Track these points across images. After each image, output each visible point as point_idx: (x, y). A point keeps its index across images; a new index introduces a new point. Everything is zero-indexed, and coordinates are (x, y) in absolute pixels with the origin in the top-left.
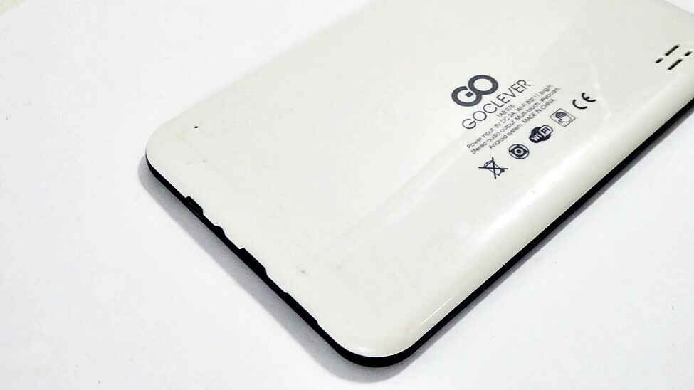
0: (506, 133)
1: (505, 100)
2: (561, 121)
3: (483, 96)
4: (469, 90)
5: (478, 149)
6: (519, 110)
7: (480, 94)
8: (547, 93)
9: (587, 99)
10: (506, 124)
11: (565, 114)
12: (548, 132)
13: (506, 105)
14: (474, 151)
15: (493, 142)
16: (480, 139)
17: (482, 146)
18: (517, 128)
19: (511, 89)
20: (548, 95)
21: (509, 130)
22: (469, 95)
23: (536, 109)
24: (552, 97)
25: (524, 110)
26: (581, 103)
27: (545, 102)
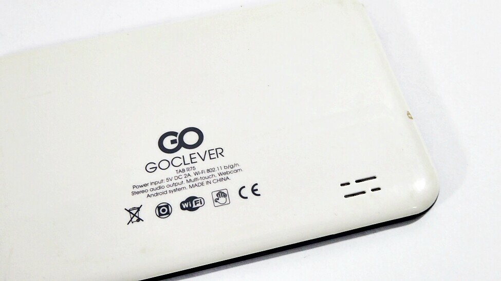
0: (168, 189)
1: (193, 160)
2: (216, 201)
3: (182, 148)
4: (177, 138)
5: (138, 193)
6: (196, 174)
7: (182, 144)
8: (229, 170)
9: (253, 191)
10: (175, 182)
11: (225, 195)
12: (198, 205)
13: (192, 165)
14: (134, 193)
15: (154, 192)
16: (146, 185)
17: (143, 192)
18: (179, 190)
19: (207, 152)
20: (234, 168)
21: (174, 188)
22: (173, 142)
23: (209, 180)
24: (229, 176)
25: (198, 176)
26: (247, 192)
27: (221, 177)
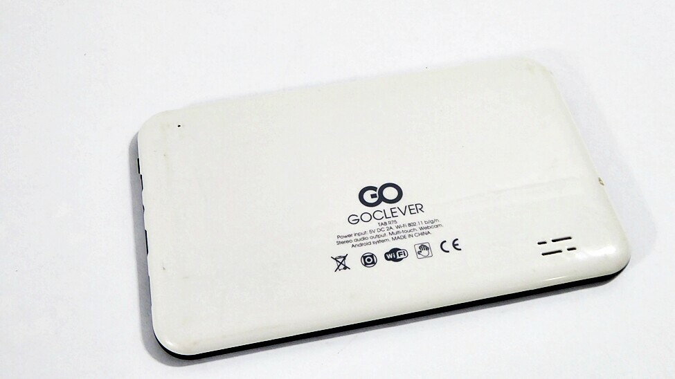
0: (372, 241)
1: (394, 214)
2: (419, 253)
3: (383, 202)
4: (377, 193)
5: (343, 243)
6: (398, 227)
7: (382, 199)
8: (430, 225)
9: (454, 246)
10: (378, 234)
11: (427, 249)
12: (402, 256)
13: (394, 219)
14: (339, 243)
15: (358, 243)
16: (350, 236)
17: (347, 242)
18: (383, 241)
19: (407, 207)
20: (433, 224)
21: (378, 239)
22: (373, 196)
23: (410, 233)
24: (430, 230)
25: (400, 230)
26: (448, 246)
27: (422, 231)
